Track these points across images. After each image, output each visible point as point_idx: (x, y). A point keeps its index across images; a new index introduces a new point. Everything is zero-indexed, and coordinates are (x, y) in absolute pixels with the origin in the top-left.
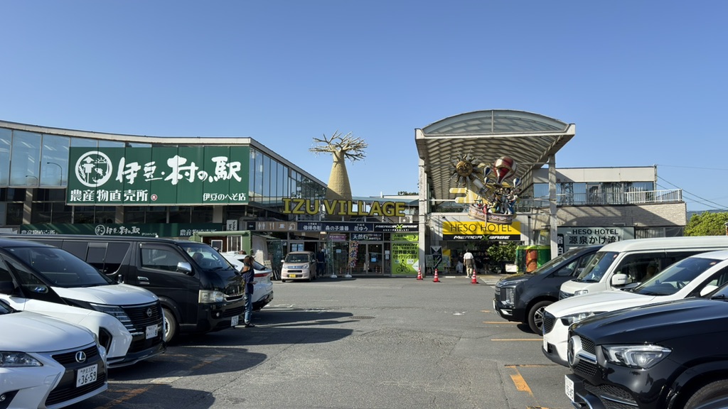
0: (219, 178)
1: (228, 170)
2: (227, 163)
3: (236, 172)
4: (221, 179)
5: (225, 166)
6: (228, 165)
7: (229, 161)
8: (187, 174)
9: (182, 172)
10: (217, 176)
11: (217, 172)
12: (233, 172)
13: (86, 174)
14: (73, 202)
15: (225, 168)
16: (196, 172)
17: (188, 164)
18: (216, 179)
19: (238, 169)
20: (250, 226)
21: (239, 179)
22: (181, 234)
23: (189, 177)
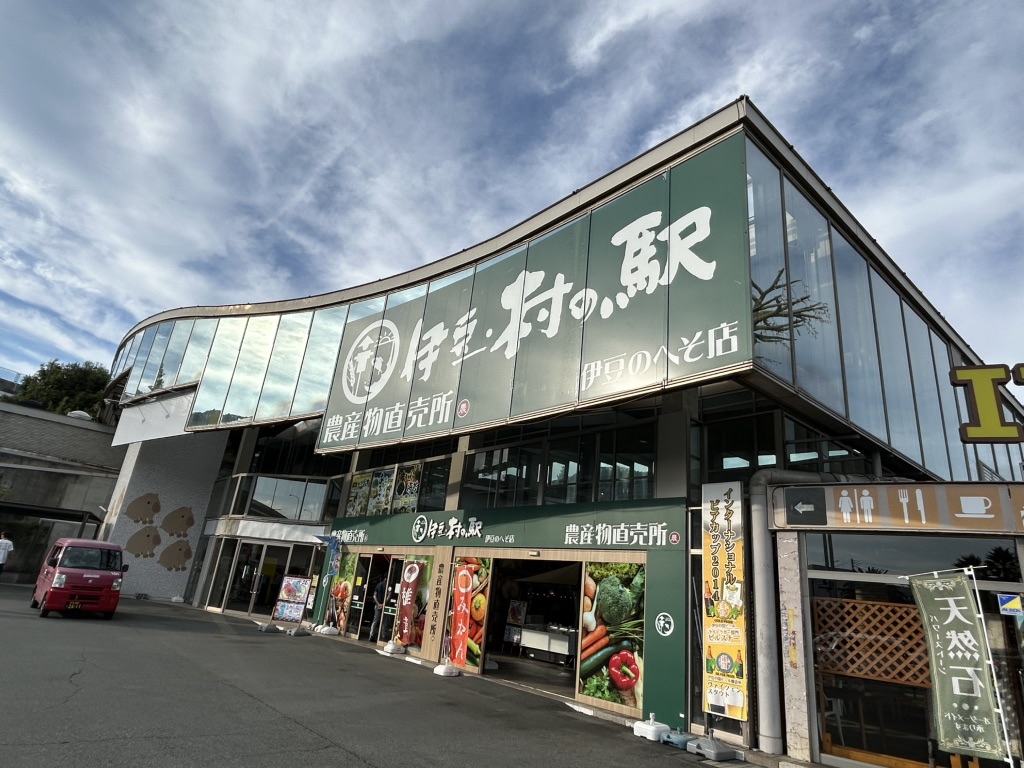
0: (632, 292)
1: (662, 251)
2: (658, 230)
3: (697, 249)
4: (641, 293)
5: (656, 242)
6: (663, 236)
7: (668, 221)
8: (542, 315)
9: (531, 316)
10: (624, 289)
11: (626, 278)
12: (682, 254)
13: (357, 375)
14: (328, 445)
15: (653, 250)
16: (567, 298)
17: (548, 284)
18: (623, 301)
19: (703, 232)
20: (802, 508)
21: (704, 270)
22: (568, 540)
23: (545, 325)
